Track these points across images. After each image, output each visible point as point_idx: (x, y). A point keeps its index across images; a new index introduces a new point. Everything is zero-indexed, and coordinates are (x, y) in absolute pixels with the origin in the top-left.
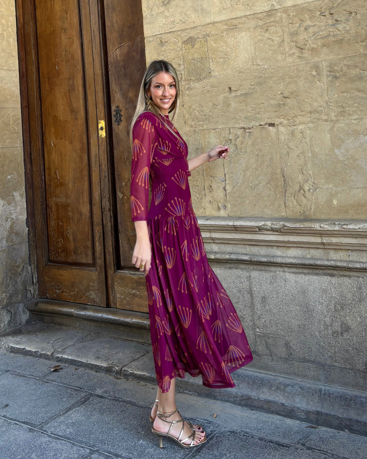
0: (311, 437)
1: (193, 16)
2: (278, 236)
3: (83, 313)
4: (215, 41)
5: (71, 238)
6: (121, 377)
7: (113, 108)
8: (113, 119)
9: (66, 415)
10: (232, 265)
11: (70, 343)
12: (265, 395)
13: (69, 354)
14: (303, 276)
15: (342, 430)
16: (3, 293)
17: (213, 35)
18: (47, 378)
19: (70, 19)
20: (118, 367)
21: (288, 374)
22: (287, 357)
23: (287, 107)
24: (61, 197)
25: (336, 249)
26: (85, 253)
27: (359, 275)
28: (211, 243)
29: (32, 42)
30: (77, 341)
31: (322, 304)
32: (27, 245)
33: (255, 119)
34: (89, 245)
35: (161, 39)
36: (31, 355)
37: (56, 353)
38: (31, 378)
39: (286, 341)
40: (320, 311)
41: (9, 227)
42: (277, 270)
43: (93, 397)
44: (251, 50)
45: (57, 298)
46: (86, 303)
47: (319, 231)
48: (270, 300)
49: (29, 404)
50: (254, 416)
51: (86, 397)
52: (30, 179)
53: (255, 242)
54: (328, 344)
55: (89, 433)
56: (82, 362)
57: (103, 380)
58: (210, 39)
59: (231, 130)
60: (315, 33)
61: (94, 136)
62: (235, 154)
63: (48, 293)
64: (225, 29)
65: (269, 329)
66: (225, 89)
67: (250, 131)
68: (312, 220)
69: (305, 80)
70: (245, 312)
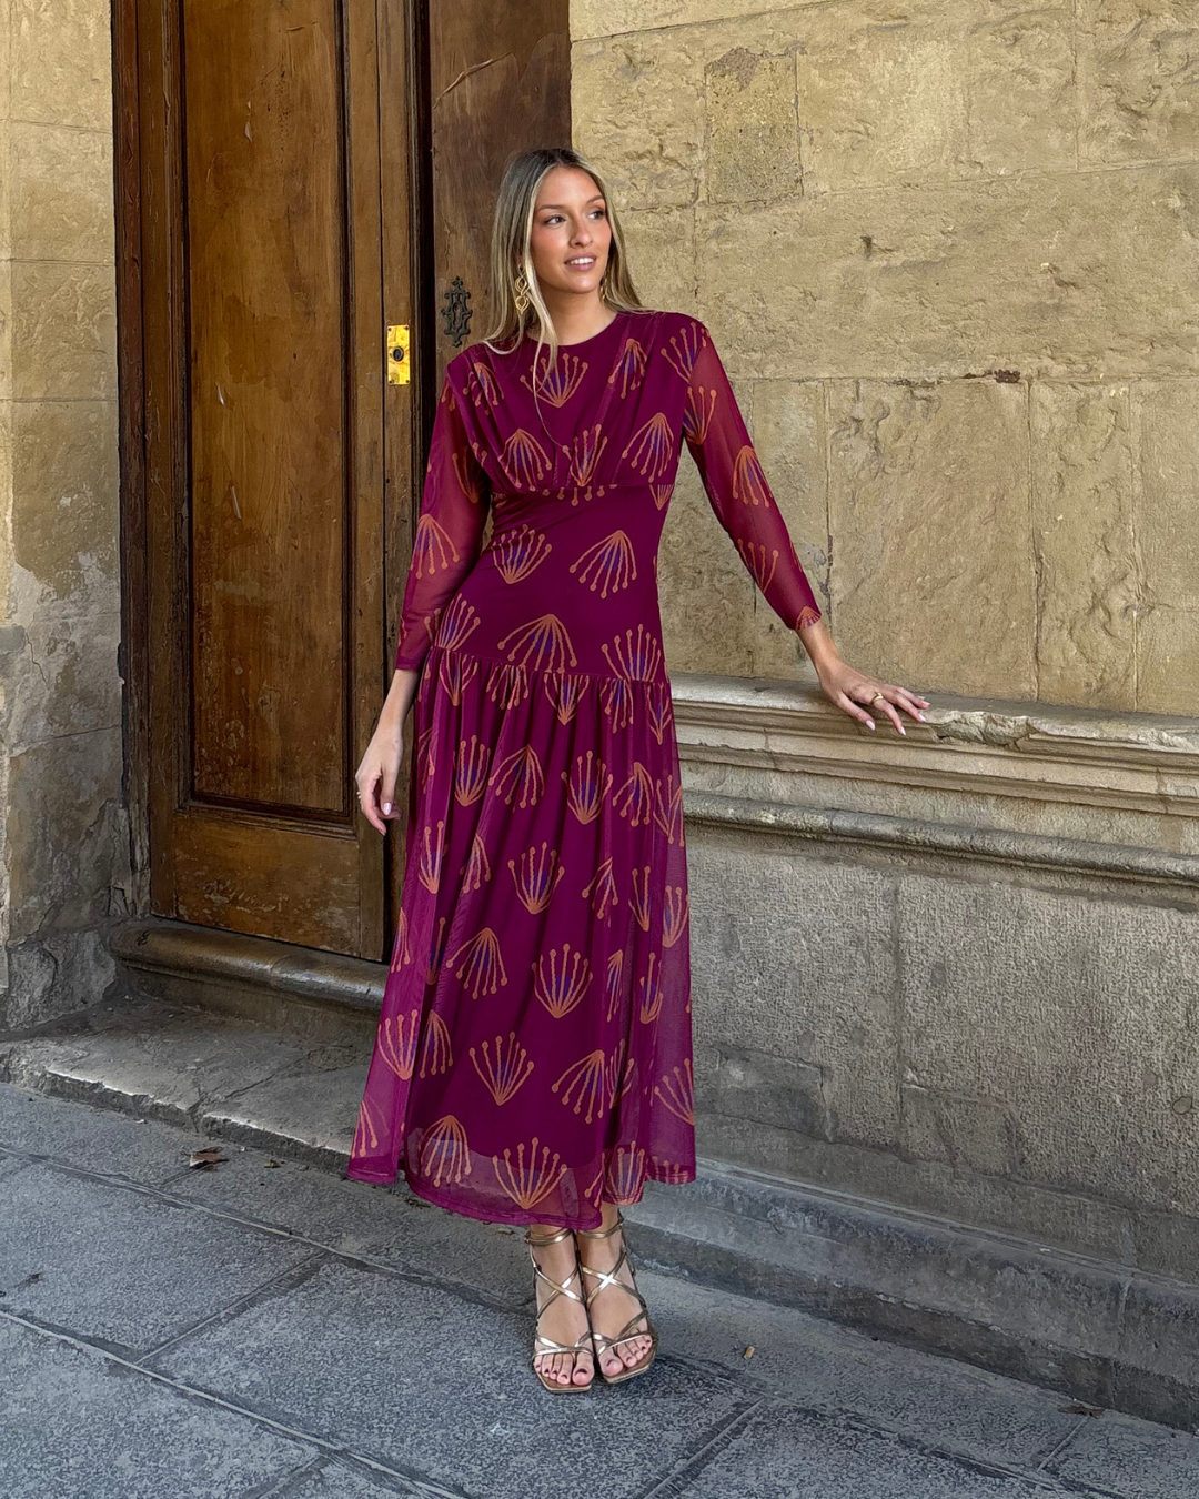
0: (1078, 1446)
2: (1005, 762)
3: (302, 977)
4: (826, 68)
5: (272, 720)
7: (442, 285)
8: (441, 322)
9: (240, 1321)
10: (835, 852)
11: (255, 1076)
12: (925, 1291)
13: (252, 1114)
14: (1083, 903)
15: (1184, 1428)
16: (31, 893)
17: (816, 48)
18: (175, 1189)
21: (1006, 1226)
22: (1008, 1170)
23: (1066, 319)
24: (245, 579)
26: (320, 776)
28: (766, 769)
29: (164, 36)
30: (279, 1070)
31: (1142, 1002)
32: (117, 736)
33: (952, 354)
34: (335, 749)
35: (629, 53)
36: (121, 1108)
37: (205, 1108)
38: (121, 1187)
39: (1008, 1117)
40: (1135, 1025)
41: (58, 674)
42: (992, 876)
43: (332, 1266)
44: (952, 107)
45: (214, 921)
46: (314, 946)
47: (1154, 756)
48: (961, 978)
49: (112, 1277)
50: (881, 1362)
51: (308, 1264)
52: (139, 512)
53: (923, 776)
54: (1154, 1136)
55: (318, 1389)
56: (296, 1142)
57: (366, 1207)
58: (808, 62)
59: (861, 387)
60: (1188, 62)
61: (371, 379)
62: (871, 471)
63: (182, 903)
64: (862, 29)
65: (949, 1075)
66: (848, 243)
67: (931, 394)
68: (1129, 715)
69: (1141, 227)
70: (871, 1012)
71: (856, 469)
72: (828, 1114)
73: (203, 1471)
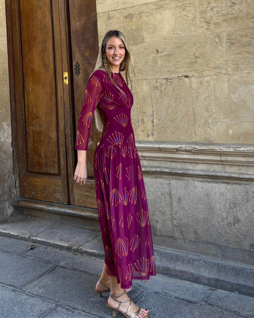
0: (211, 296)
2: (190, 155)
3: (51, 208)
4: (147, 16)
5: (43, 155)
6: (78, 254)
7: (74, 63)
8: (74, 71)
9: (39, 280)
10: (157, 176)
11: (42, 230)
12: (180, 267)
13: (41, 238)
14: (207, 184)
15: (233, 292)
17: (145, 13)
18: (26, 254)
20: (76, 246)
21: (195, 252)
22: (195, 240)
23: (197, 64)
24: (37, 126)
25: (231, 165)
26: (53, 166)
27: (247, 183)
28: (143, 159)
29: (16, 16)
30: (47, 228)
31: (220, 203)
32: (12, 160)
33: (175, 72)
34: (56, 161)
35: (108, 15)
36: (14, 238)
37: (32, 237)
38: (15, 254)
39: (195, 229)
40: (219, 208)
42: (189, 179)
43: (58, 268)
44: (172, 23)
45: (33, 198)
46: (53, 202)
47: (219, 152)
48: (184, 200)
49: (13, 272)
50: (171, 282)
51: (53, 268)
52: (14, 113)
53: (174, 159)
54: (224, 231)
55: (55, 293)
56: (51, 243)
57: (65, 255)
58: (144, 15)
59: (158, 80)
60: (218, 12)
61: (60, 83)
62: (160, 97)
63: (26, 194)
64: (154, 8)
65: (182, 221)
66: (153, 51)
67: (171, 81)
68: (214, 144)
69: (211, 45)
70: (166, 209)
71: (157, 97)
72: (158, 230)
73: (32, 310)
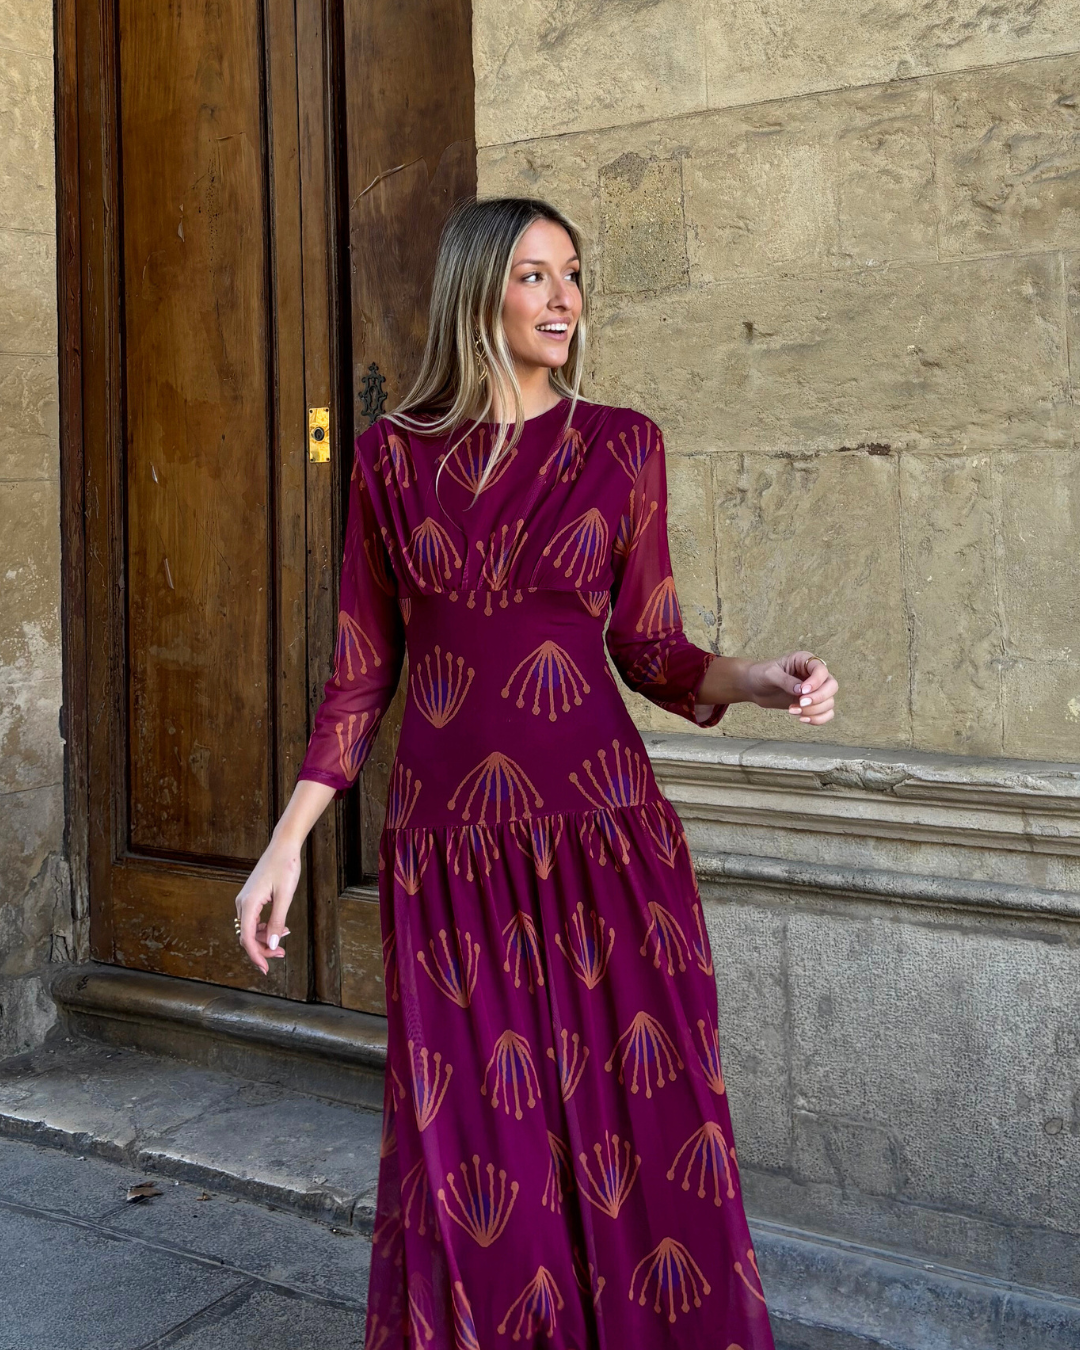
1: (638, 86)
2: (884, 807)
3: (232, 1017)
4: (709, 170)
5: (203, 777)
6: (352, 1231)
7: (359, 370)
8: (359, 404)
10: (728, 893)
11: (188, 1112)
12: (816, 1308)
13: (186, 1148)
14: (957, 937)
17: (700, 152)
18: (113, 1223)
19: (232, 77)
20: (342, 1196)
21: (892, 1244)
22: (893, 1191)
23: (932, 397)
24: (178, 646)
25: (1068, 857)
26: (247, 828)
29: (104, 147)
30: (211, 1106)
31: (1014, 1028)
32: (59, 793)
33: (827, 429)
34: (261, 803)
35: (530, 158)
36: (62, 1146)
37: (141, 1144)
38: (63, 1221)
40: (1008, 1051)
41: (5, 735)
42: (873, 913)
43: (262, 1293)
44: (824, 205)
45: (149, 965)
46: (243, 987)
47: (1020, 799)
48: (846, 1009)
49: (55, 1308)
51: (239, 1292)
52: (79, 584)
53: (808, 820)
54: (1028, 1156)
56: (227, 1176)
57: (293, 1236)
58: (693, 166)
59: (746, 460)
60: (1036, 163)
61: (294, 457)
62: (755, 537)
63: (120, 949)
64: (741, 135)
65: (837, 1101)
66: (731, 328)
67: (810, 466)
68: (996, 761)
69: (998, 312)
70: (763, 1042)
71: (742, 536)
